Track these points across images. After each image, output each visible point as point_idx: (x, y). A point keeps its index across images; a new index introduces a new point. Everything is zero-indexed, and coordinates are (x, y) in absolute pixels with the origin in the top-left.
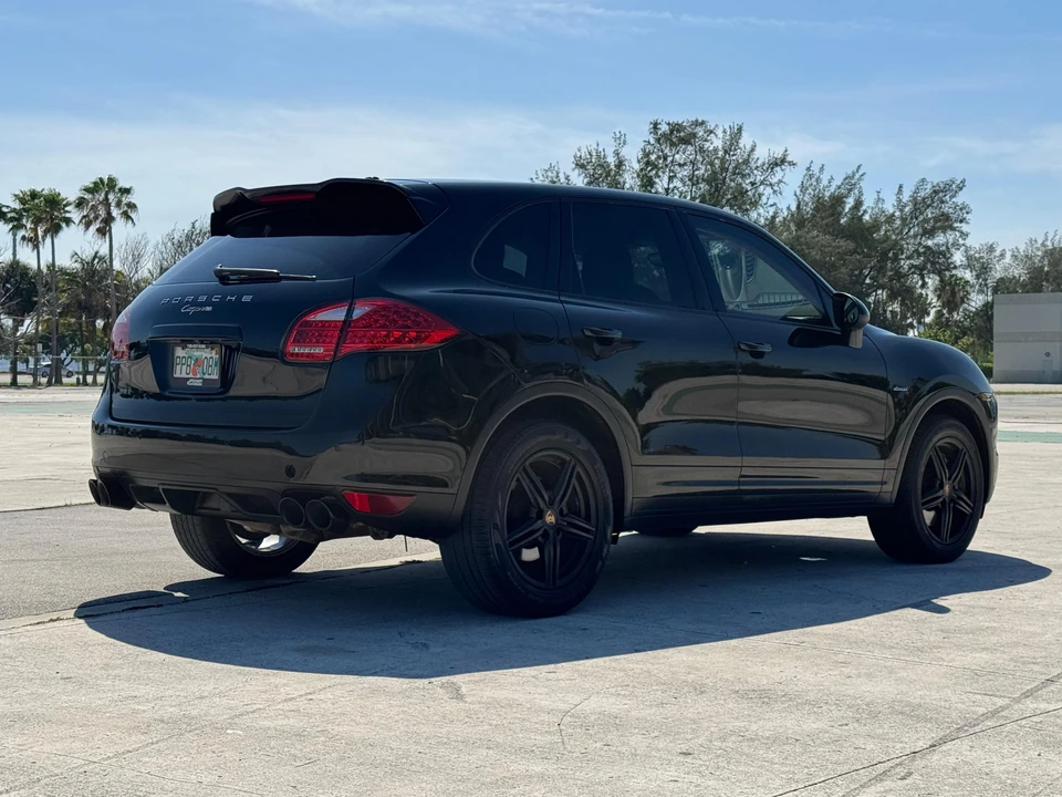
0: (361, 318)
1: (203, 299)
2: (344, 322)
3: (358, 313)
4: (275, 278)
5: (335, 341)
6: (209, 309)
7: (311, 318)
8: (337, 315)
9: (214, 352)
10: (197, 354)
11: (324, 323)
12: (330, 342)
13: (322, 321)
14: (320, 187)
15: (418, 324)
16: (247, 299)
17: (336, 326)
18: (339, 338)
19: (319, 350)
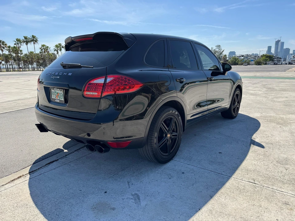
0: (110, 82)
1: (57, 74)
2: (104, 83)
3: (109, 80)
4: (80, 67)
5: (101, 90)
6: (58, 77)
7: (92, 82)
8: (101, 81)
9: (62, 91)
10: (57, 91)
11: (97, 84)
12: (99, 91)
13: (96, 83)
14: (94, 35)
15: (129, 83)
16: (70, 74)
17: (101, 85)
18: (103, 89)
19: (96, 94)
